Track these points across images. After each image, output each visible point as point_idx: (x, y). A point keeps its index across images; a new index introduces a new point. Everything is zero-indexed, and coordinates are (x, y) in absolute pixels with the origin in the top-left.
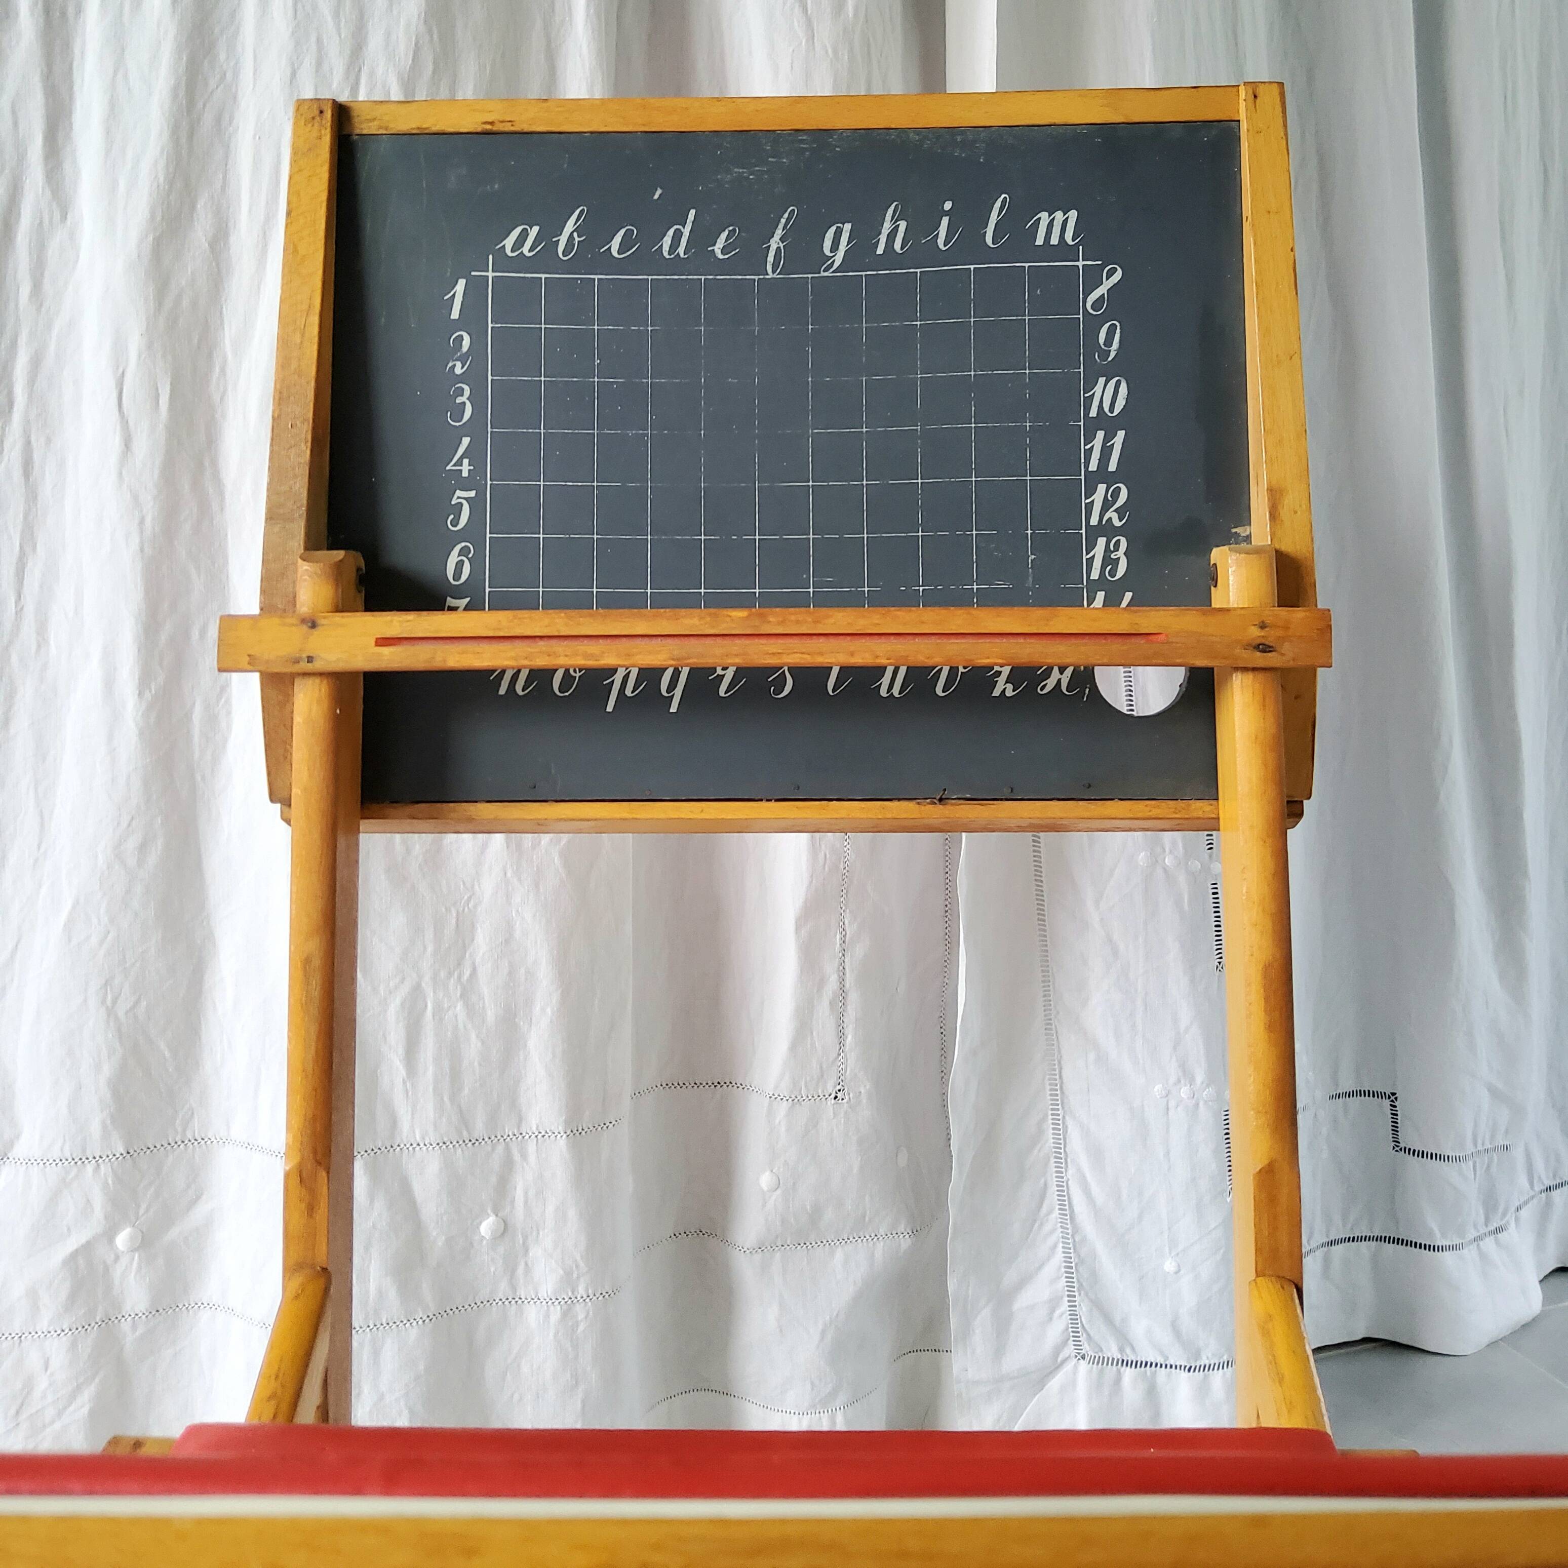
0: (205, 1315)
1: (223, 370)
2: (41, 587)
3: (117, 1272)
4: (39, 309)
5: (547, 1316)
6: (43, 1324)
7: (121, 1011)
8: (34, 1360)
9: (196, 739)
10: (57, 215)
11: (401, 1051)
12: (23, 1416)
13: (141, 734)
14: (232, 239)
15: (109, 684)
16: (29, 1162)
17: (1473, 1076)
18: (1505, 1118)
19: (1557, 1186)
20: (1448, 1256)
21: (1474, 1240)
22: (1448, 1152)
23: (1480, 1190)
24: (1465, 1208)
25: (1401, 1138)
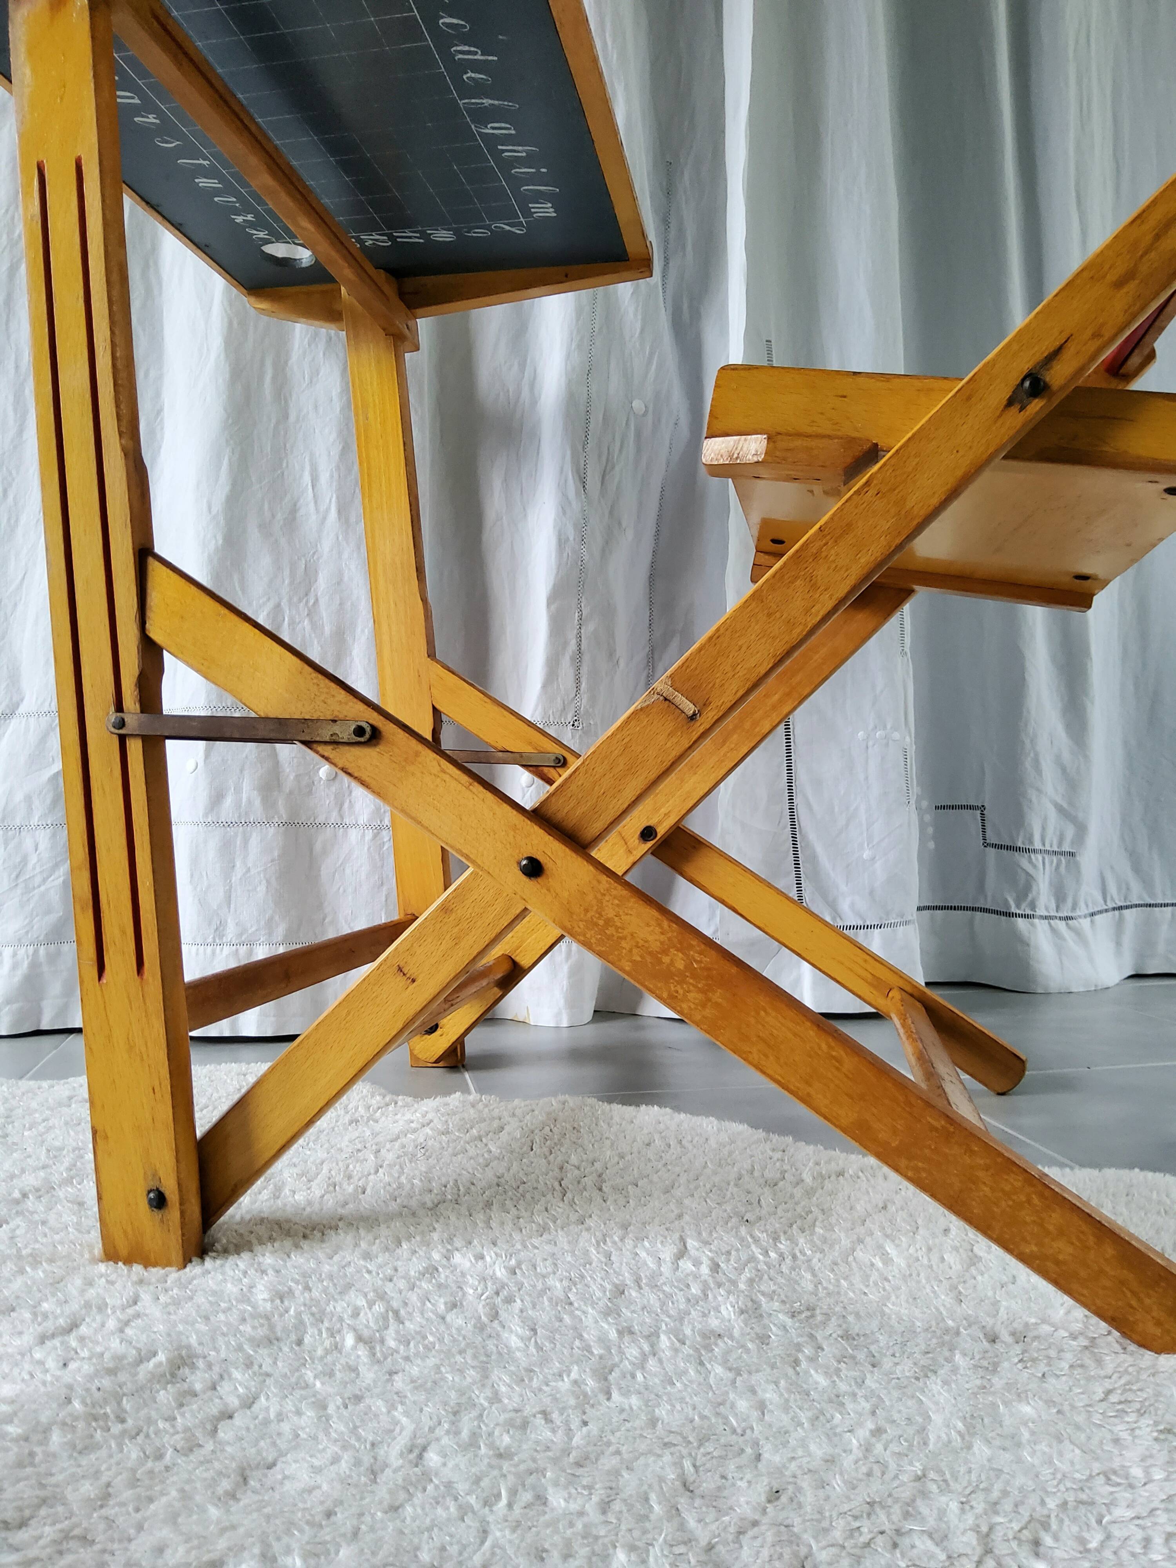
5: (363, 837)
6: (35, 820)
8: (28, 843)
16: (29, 714)
17: (1039, 790)
18: (1070, 832)
19: (1127, 907)
20: (1020, 920)
21: (1046, 918)
22: (1020, 844)
23: (1051, 883)
24: (1035, 888)
25: (987, 837)
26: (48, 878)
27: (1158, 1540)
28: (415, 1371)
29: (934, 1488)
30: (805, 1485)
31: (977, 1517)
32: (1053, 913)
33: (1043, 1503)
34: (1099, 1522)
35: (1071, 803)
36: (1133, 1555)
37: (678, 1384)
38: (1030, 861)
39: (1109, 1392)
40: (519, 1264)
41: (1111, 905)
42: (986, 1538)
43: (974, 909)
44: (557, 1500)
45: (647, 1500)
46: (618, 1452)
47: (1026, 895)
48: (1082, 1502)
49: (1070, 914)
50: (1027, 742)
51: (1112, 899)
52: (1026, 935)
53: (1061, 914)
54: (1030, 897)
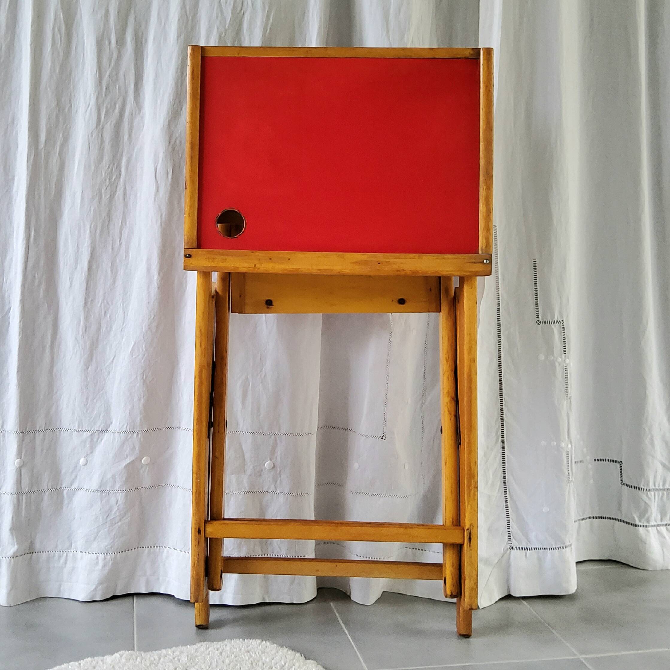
0: (168, 489)
2: (127, 237)
3: (141, 472)
4: (130, 144)
5: (287, 499)
6: (117, 488)
7: (148, 380)
8: (113, 500)
10: (137, 112)
11: (241, 399)
12: (109, 519)
13: (159, 288)
15: (149, 270)
16: (115, 432)
17: (653, 457)
20: (641, 529)
21: (655, 526)
22: (642, 486)
23: (658, 506)
24: (649, 510)
25: (623, 480)
26: (123, 518)
32: (659, 523)
38: (647, 495)
47: (645, 515)
50: (647, 430)
52: (644, 536)
53: (663, 523)
54: (647, 515)
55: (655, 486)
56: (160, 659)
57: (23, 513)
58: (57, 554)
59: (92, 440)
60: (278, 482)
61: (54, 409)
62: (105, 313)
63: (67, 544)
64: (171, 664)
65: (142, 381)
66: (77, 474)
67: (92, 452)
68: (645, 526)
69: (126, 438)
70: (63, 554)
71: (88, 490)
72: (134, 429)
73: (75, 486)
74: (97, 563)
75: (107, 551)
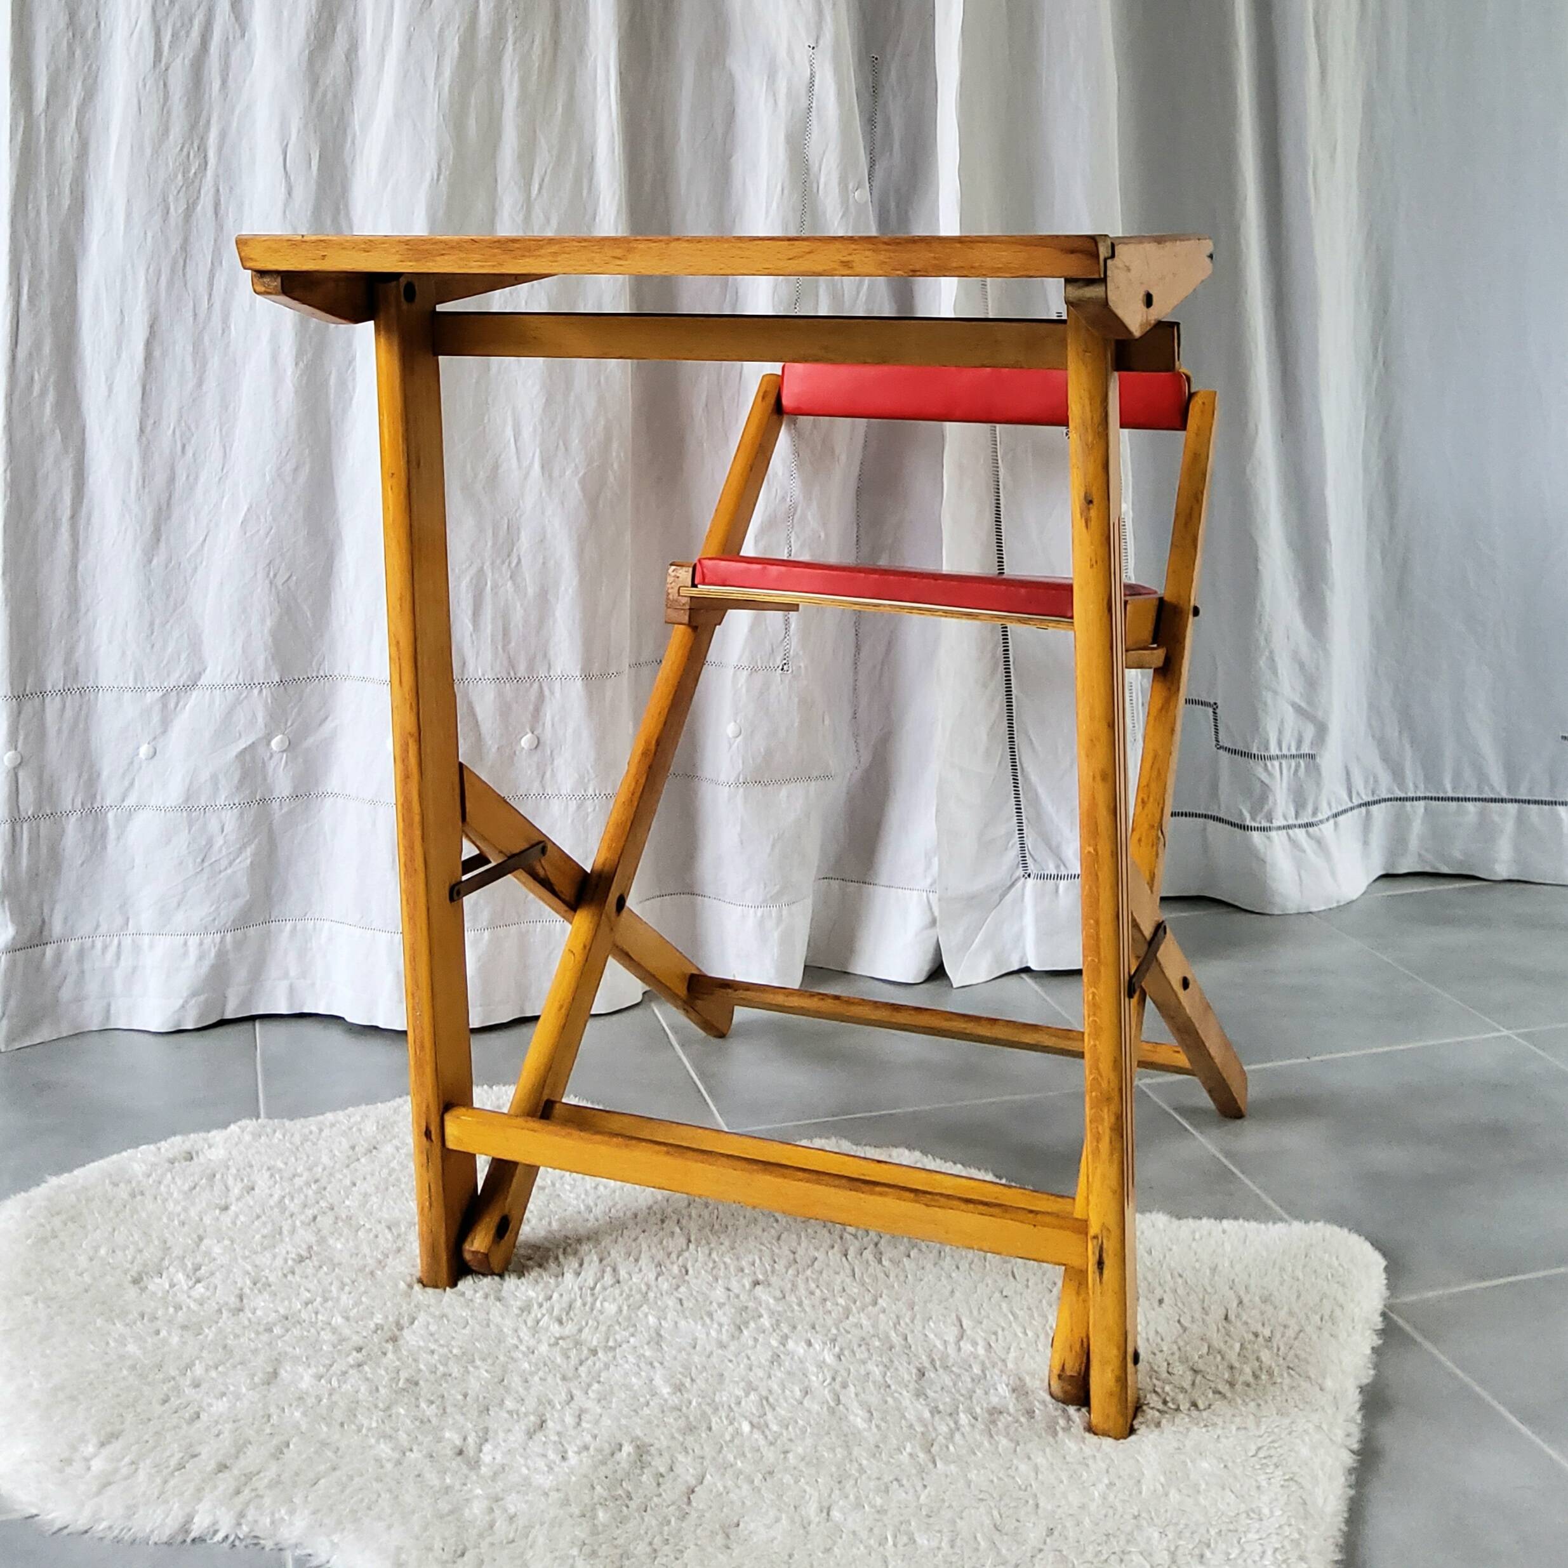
0: (328, 802)
1: (353, 143)
2: (225, 290)
3: (272, 764)
4: (225, 98)
6: (221, 800)
7: (280, 581)
8: (213, 825)
9: (332, 396)
10: (238, 34)
11: (470, 613)
12: (206, 864)
13: (296, 392)
14: (360, 53)
15: (275, 358)
16: (213, 687)
17: (1275, 692)
18: (1310, 732)
19: (1375, 803)
20: (1255, 835)
21: (1284, 828)
22: (1254, 751)
23: (1289, 791)
24: (1271, 797)
25: (1220, 738)
26: (235, 860)
27: (1269, 1552)
28: (800, 1450)
29: (1145, 1524)
30: (1068, 1525)
31: (1169, 1541)
32: (1291, 822)
33: (1208, 1531)
34: (1239, 1542)
35: (1310, 703)
36: (1254, 1562)
37: (979, 1454)
38: (1266, 768)
39: (1259, 1449)
40: (841, 1349)
41: (1356, 801)
42: (1173, 1555)
43: (1206, 816)
44: (922, 1540)
45: (975, 1538)
46: (950, 1506)
47: (1262, 807)
48: (1230, 1531)
49: (1311, 820)
50: (1262, 643)
51: (1358, 794)
52: (1262, 850)
53: (1300, 822)
54: (1266, 808)
55: (1281, 749)
56: (321, 1130)
57: (24, 862)
58: (99, 945)
59: (165, 706)
60: (548, 774)
61: (81, 646)
62: (184, 447)
63: (119, 920)
64: (343, 1140)
65: (267, 582)
66: (134, 779)
67: (164, 732)
68: (1263, 829)
69: (238, 699)
70: (111, 941)
71: (158, 809)
72: (252, 679)
73: (131, 801)
74: (185, 954)
75: (206, 928)
